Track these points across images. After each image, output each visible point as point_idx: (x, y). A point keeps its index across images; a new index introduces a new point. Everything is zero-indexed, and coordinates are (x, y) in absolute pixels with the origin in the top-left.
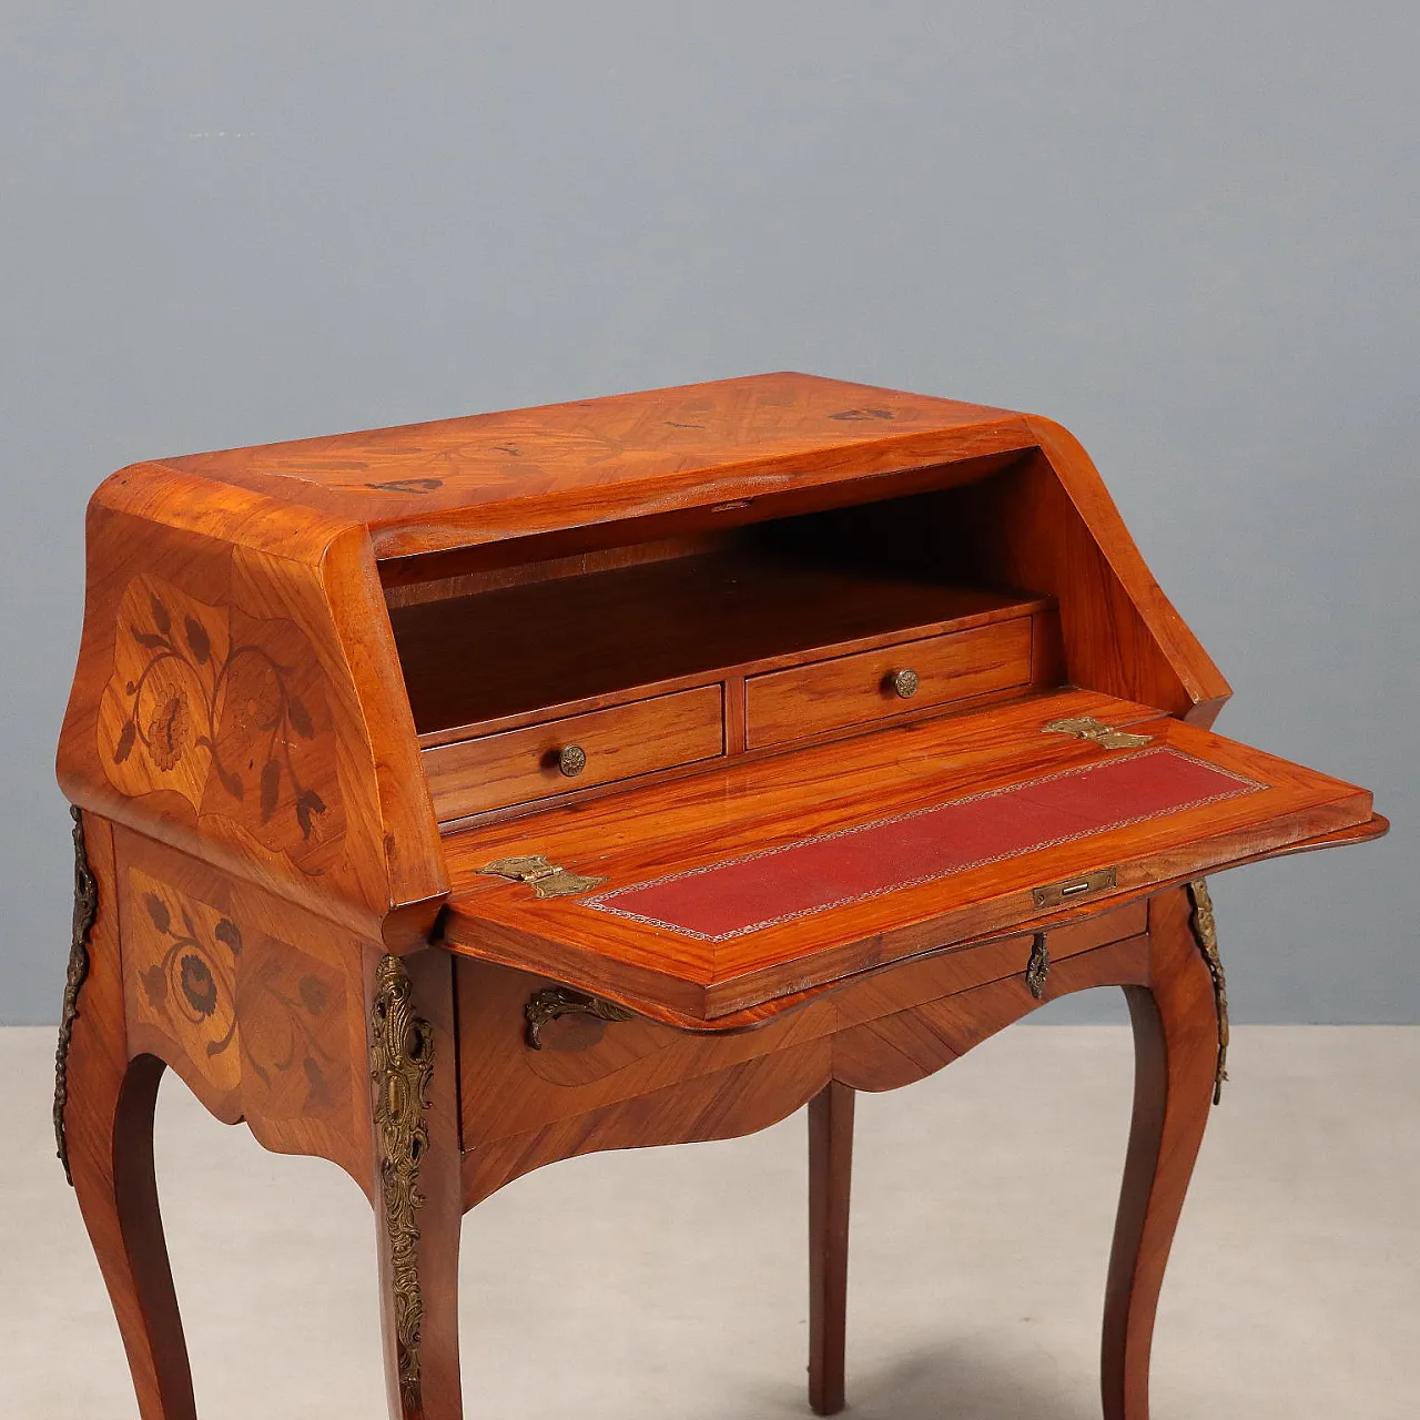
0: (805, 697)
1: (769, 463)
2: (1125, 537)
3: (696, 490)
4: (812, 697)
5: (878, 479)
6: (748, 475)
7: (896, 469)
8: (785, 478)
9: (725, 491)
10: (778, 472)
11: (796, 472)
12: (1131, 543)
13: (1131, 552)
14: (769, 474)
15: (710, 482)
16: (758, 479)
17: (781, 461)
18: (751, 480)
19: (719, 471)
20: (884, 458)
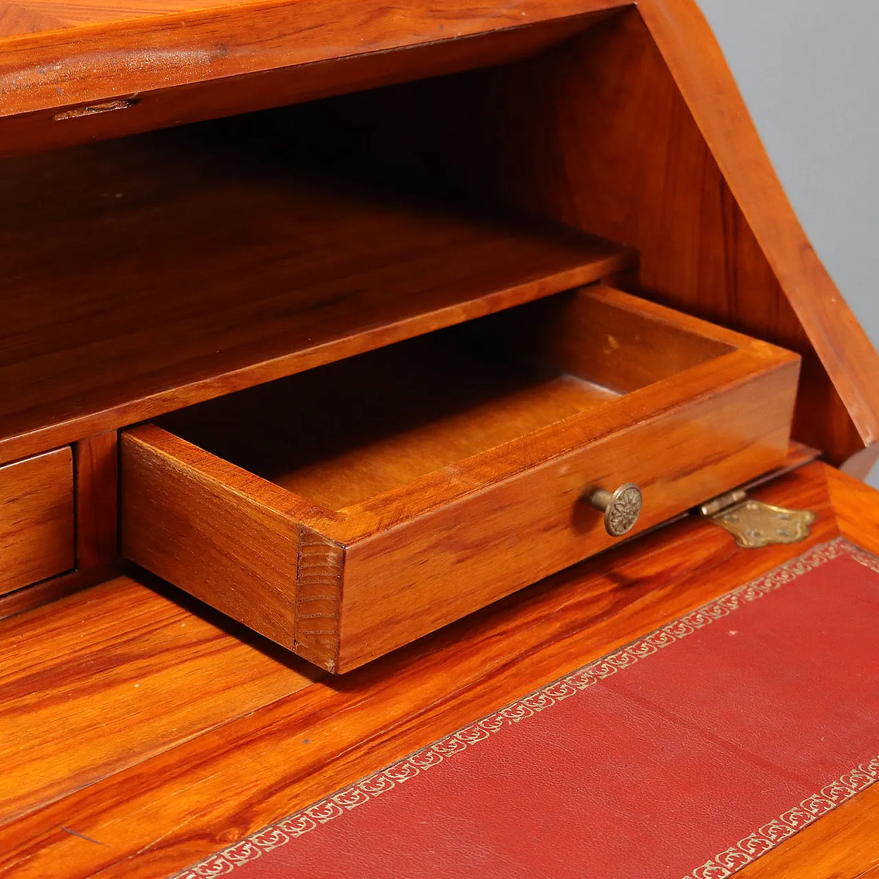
0: (451, 557)
1: (172, 25)
2: (761, 162)
3: (22, 78)
4: (463, 554)
5: (374, 58)
6: (128, 50)
7: (407, 41)
8: (202, 55)
9: (82, 81)
10: (189, 45)
11: (224, 43)
12: (771, 174)
13: (771, 188)
14: (175, 46)
15: (49, 62)
16: (150, 58)
17: (194, 22)
18: (135, 60)
19: (66, 40)
20: (384, 19)
